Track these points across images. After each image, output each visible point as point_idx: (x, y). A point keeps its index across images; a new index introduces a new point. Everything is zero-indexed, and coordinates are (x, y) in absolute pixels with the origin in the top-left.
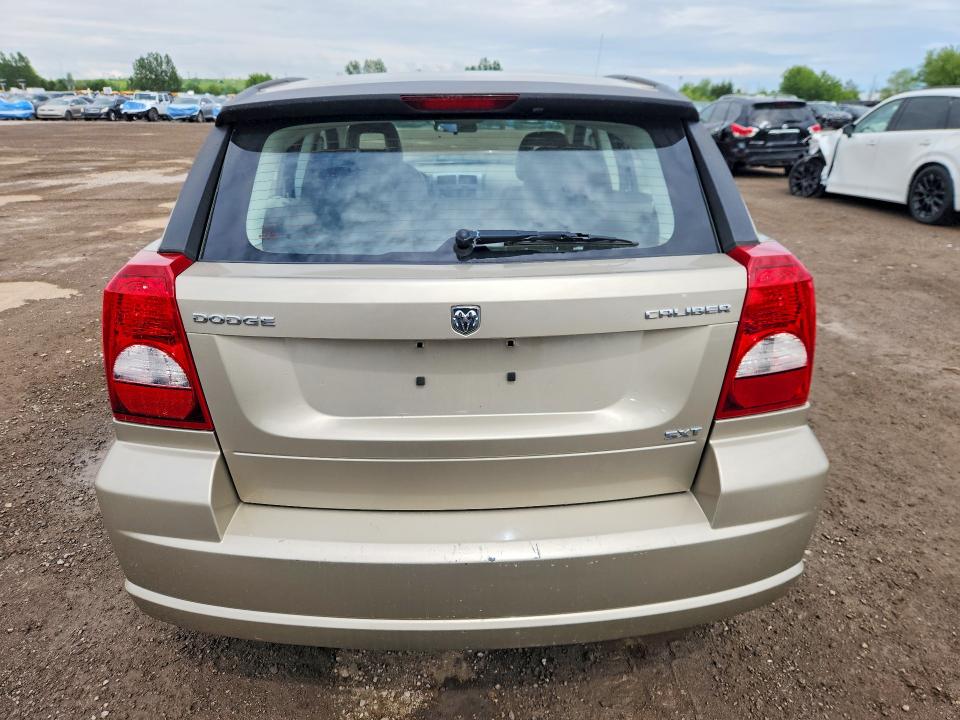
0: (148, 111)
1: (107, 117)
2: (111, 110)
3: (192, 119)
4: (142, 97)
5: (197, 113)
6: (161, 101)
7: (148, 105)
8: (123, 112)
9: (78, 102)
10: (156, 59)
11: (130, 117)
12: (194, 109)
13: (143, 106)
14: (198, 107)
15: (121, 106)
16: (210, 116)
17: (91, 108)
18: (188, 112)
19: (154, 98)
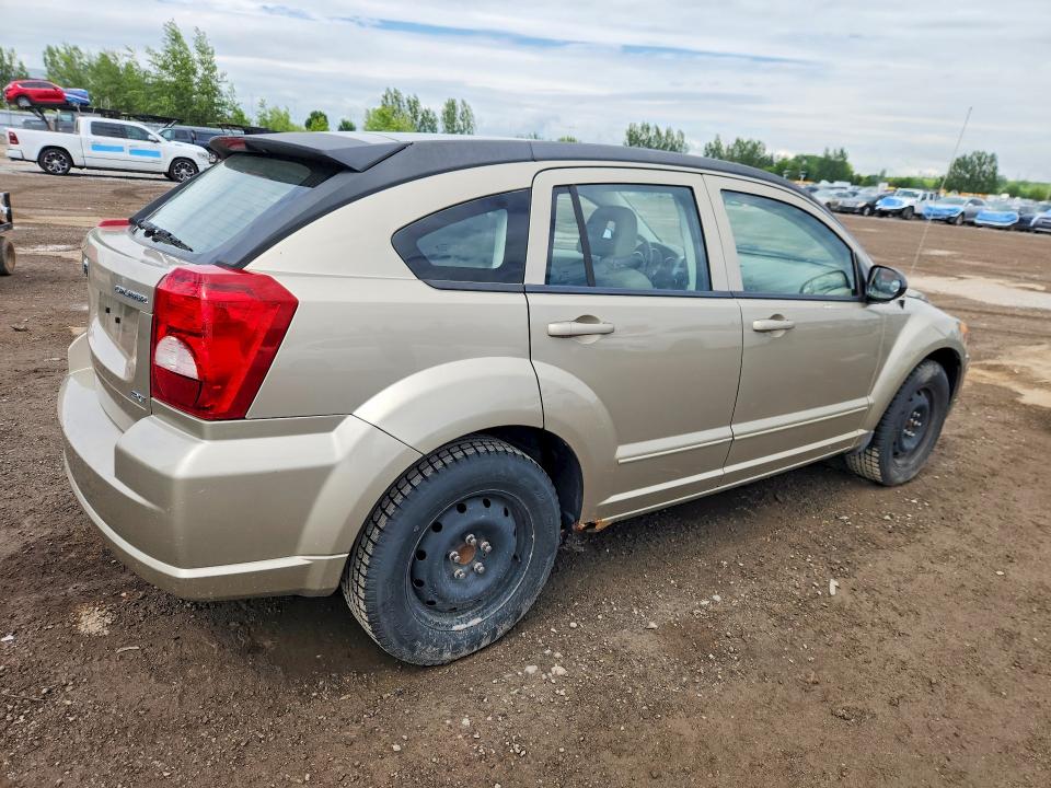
0: (904, 209)
1: (861, 211)
2: (867, 205)
3: (949, 221)
4: (906, 194)
5: (956, 215)
6: (924, 199)
7: (907, 202)
8: (877, 208)
9: (840, 195)
10: (979, 159)
11: (883, 214)
12: (955, 211)
13: (901, 203)
14: (962, 208)
15: (878, 203)
16: (971, 219)
17: (849, 202)
18: (947, 213)
19: (917, 196)
